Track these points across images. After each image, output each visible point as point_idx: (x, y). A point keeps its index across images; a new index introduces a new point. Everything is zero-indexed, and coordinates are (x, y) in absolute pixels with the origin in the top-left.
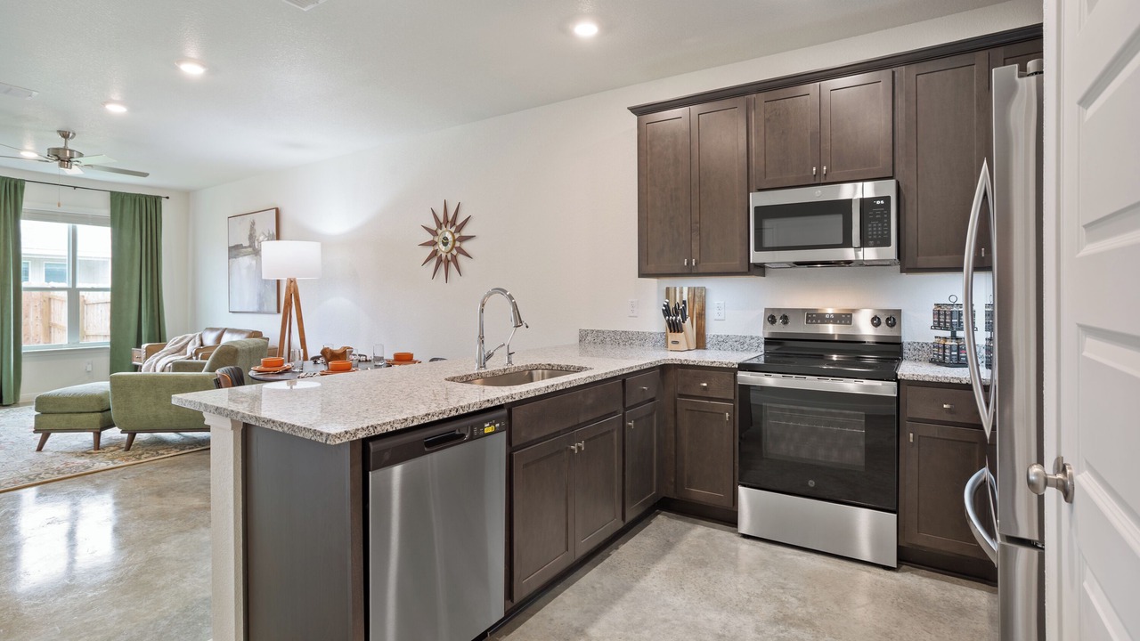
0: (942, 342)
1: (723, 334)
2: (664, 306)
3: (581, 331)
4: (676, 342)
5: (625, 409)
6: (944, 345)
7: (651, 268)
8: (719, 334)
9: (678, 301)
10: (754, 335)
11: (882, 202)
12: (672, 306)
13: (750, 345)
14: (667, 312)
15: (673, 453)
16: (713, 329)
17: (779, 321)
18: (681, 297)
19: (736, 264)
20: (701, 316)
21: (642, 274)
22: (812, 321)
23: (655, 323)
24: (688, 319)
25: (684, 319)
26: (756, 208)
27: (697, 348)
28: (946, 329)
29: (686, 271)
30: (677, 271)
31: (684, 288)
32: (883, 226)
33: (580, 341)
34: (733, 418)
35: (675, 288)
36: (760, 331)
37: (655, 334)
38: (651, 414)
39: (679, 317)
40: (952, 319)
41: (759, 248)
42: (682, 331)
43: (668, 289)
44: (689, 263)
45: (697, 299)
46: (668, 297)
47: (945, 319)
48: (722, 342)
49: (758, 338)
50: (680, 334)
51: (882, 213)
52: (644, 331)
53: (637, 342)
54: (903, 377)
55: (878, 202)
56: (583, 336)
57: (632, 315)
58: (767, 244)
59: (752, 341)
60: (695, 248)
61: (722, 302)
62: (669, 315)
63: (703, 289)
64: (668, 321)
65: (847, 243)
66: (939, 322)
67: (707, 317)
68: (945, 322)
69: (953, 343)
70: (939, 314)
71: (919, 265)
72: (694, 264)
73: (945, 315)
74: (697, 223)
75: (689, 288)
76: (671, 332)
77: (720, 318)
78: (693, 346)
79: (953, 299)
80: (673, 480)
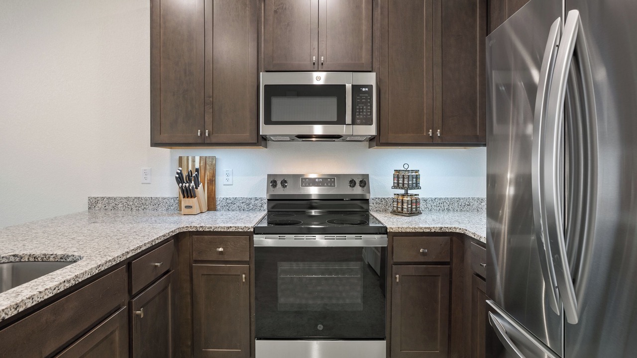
0: (400, 198)
1: (231, 197)
2: (178, 173)
3: (90, 199)
4: (190, 207)
5: (132, 297)
6: (402, 200)
7: (164, 138)
8: (228, 197)
9: (190, 168)
10: (258, 197)
11: (367, 89)
12: (185, 174)
13: (255, 205)
14: (180, 179)
15: (189, 317)
16: (223, 192)
17: (279, 185)
18: (193, 165)
19: (246, 136)
20: (212, 182)
21: (154, 144)
22: (306, 184)
23: (169, 189)
24: (201, 185)
25: (197, 186)
26: (266, 86)
27: (208, 210)
28: (402, 188)
29: (199, 141)
30: (191, 141)
31: (196, 157)
32: (367, 109)
33: (89, 208)
34: (249, 278)
35: (188, 157)
36: (263, 194)
37: (168, 199)
38: (166, 288)
39: (193, 184)
40: (409, 181)
41: (268, 121)
42: (195, 197)
43: (180, 158)
44: (203, 133)
45: (208, 167)
46: (180, 165)
47: (403, 181)
48: (231, 204)
49: (261, 199)
50: (193, 199)
51: (366, 99)
52: (158, 196)
53: (151, 207)
54: (391, 230)
55: (364, 89)
56: (93, 203)
57: (146, 182)
58: (274, 119)
59: (256, 202)
60: (208, 119)
61: (231, 170)
62: (182, 182)
63: (214, 158)
64: (181, 188)
65: (341, 120)
66: (398, 183)
67: (216, 183)
68: (403, 184)
69: (409, 199)
70: (398, 178)
71: (390, 141)
72: (207, 134)
73: (403, 178)
74: (210, 97)
75: (201, 157)
76: (184, 197)
77: (227, 183)
78: (205, 208)
79: (406, 166)
80: (189, 343)
